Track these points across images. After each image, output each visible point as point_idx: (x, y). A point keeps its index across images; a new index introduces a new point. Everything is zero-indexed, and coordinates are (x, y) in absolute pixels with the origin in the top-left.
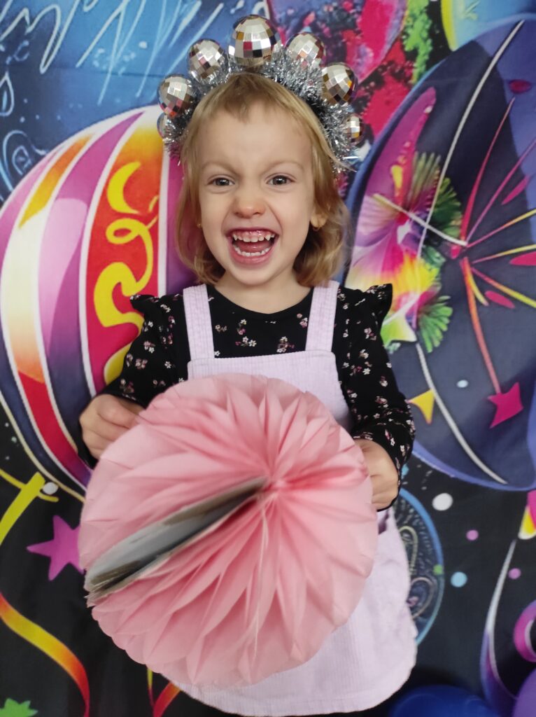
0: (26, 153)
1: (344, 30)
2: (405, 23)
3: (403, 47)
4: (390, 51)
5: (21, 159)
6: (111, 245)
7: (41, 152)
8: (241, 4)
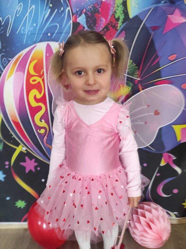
0: (6, 60)
1: (95, 13)
2: (115, 9)
3: (115, 17)
4: (110, 19)
5: (5, 62)
6: (32, 84)
7: (10, 59)
8: (62, 9)
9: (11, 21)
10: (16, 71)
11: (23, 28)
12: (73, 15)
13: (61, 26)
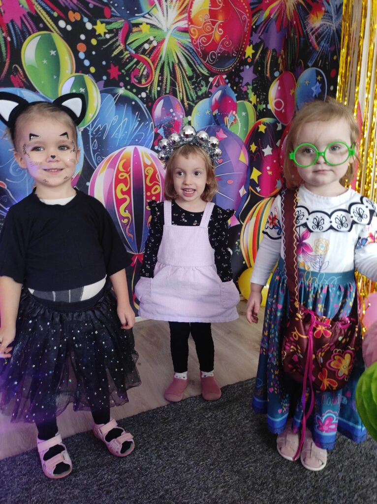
0: (100, 158)
6: (120, 179)
7: (103, 158)
8: (147, 123)
9: (108, 128)
10: (108, 168)
11: (117, 134)
12: (155, 127)
13: (146, 135)
